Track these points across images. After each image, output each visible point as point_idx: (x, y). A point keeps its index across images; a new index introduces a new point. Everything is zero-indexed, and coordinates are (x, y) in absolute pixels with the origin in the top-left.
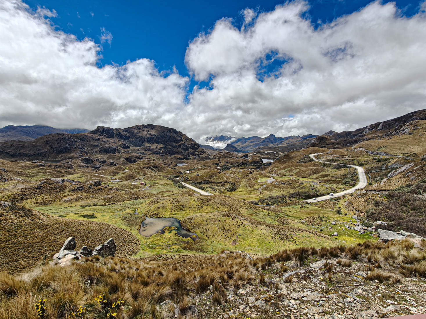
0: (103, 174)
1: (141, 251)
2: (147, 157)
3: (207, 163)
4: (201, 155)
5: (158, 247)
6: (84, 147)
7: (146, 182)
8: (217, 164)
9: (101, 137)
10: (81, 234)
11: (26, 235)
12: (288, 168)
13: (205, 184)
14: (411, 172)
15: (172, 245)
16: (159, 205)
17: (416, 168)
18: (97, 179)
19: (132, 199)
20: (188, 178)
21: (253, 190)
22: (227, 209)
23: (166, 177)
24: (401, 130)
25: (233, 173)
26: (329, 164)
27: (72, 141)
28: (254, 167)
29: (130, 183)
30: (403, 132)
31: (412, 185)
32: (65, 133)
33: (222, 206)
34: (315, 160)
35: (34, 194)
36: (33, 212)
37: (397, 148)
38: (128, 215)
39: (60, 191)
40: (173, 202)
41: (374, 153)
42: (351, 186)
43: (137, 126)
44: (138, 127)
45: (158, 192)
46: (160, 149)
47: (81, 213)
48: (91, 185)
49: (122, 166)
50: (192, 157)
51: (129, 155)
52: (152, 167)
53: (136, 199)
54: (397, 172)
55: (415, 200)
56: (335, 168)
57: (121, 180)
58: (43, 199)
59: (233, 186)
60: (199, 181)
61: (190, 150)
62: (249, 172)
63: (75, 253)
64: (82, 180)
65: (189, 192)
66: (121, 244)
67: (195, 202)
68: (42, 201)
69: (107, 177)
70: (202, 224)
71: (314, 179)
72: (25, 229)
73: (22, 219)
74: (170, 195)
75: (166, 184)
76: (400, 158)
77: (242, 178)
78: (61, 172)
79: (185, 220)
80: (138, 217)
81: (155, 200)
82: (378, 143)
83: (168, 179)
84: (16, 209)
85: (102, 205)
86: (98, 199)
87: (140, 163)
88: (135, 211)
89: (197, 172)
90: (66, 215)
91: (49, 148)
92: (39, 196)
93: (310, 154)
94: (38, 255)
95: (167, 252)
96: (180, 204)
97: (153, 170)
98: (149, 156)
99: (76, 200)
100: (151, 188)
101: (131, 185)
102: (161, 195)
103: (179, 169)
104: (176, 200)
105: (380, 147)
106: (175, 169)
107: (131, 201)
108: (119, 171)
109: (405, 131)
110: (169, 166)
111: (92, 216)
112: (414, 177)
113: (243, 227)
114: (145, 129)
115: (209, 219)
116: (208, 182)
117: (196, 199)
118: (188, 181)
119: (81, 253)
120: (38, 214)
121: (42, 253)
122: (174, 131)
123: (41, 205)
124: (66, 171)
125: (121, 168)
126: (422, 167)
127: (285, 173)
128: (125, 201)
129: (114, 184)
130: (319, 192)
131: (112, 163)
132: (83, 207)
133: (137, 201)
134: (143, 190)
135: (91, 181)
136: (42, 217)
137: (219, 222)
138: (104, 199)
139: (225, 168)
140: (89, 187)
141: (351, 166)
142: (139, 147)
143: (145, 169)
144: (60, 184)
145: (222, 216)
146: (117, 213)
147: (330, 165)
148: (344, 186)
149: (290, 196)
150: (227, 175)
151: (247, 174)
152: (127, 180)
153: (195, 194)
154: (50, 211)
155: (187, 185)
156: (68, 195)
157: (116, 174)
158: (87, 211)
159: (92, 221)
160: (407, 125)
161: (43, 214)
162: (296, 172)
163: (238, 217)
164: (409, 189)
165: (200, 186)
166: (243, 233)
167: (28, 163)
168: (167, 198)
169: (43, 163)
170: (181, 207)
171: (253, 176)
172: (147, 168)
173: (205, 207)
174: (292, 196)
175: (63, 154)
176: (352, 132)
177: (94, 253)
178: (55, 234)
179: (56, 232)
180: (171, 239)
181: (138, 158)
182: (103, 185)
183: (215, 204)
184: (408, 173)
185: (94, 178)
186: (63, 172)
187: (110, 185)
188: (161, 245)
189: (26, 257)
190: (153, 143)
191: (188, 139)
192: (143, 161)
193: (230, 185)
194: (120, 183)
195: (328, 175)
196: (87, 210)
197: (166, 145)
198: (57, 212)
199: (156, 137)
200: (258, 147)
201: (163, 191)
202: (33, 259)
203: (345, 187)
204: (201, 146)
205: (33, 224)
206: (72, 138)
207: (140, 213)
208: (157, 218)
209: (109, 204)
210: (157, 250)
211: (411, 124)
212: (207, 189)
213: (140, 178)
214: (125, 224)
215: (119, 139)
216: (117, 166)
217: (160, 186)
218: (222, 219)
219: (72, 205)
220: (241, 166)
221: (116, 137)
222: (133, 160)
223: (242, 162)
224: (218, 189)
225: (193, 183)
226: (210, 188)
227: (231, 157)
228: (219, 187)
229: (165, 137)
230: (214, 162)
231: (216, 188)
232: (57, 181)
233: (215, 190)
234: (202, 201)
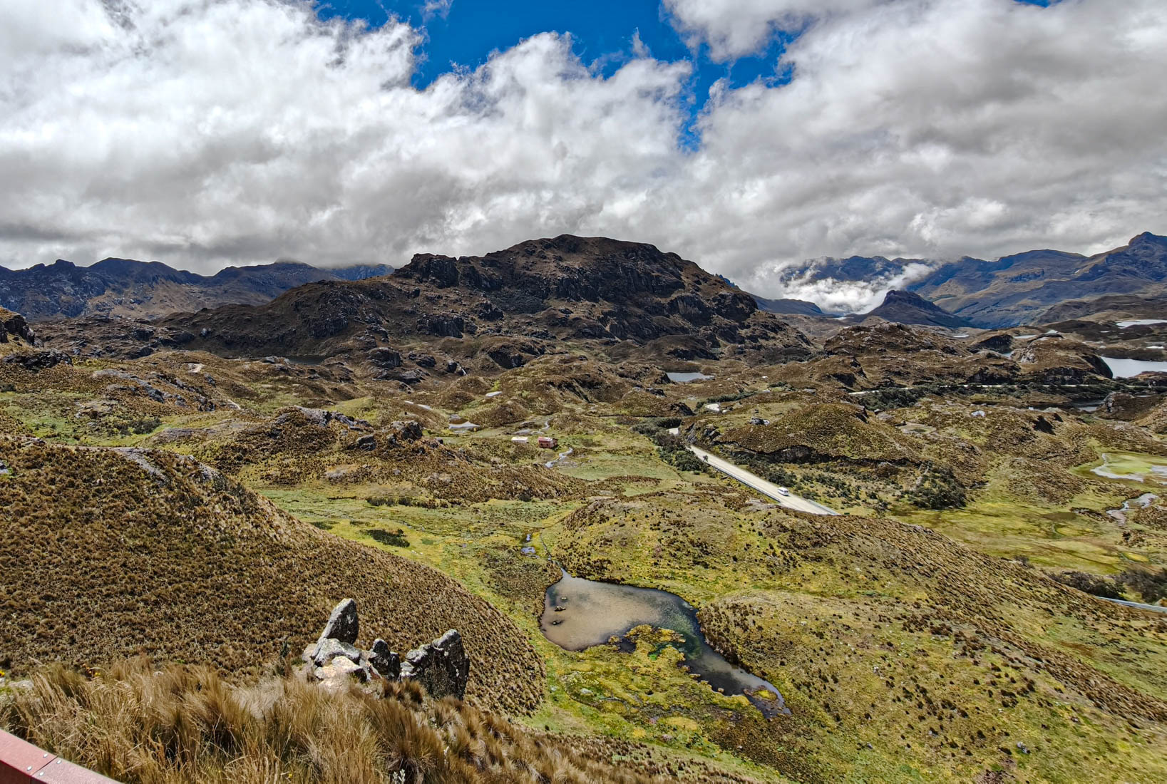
0: (427, 402)
1: (549, 706)
2: (558, 348)
3: (798, 372)
4: (767, 338)
5: (610, 706)
6: (381, 318)
7: (558, 436)
8: (849, 380)
9: (422, 287)
10: (368, 595)
11: (241, 569)
13: (794, 461)
15: (669, 711)
16: (606, 529)
18: (411, 418)
19: (513, 496)
20: (717, 434)
21: (1072, 516)
22: (925, 596)
23: (629, 422)
25: (937, 421)
27: (352, 302)
28: (1058, 399)
29: (505, 437)
32: (337, 279)
33: (893, 573)
35: (263, 450)
36: (260, 501)
38: (500, 552)
39: (321, 446)
40: (664, 526)
43: (524, 244)
44: (527, 248)
45: (602, 479)
46: (603, 320)
47: (367, 524)
48: (395, 436)
49: (481, 379)
50: (725, 348)
51: (500, 341)
52: (575, 384)
53: (526, 497)
57: (479, 423)
58: (283, 467)
59: (946, 487)
60: (767, 447)
61: (718, 319)
62: (1030, 419)
63: (355, 655)
64: (373, 417)
65: (725, 490)
66: (482, 660)
67: (754, 539)
68: (279, 473)
69: (438, 411)
70: (800, 647)
72: (240, 550)
73: (236, 519)
74: (648, 495)
75: (631, 448)
77: (989, 447)
78: (323, 392)
79: (717, 609)
80: (535, 567)
81: (591, 507)
83: (636, 429)
84: (226, 489)
85: (425, 506)
86: (412, 481)
87: (536, 368)
88: (524, 540)
89: (752, 410)
90: (332, 522)
91: (300, 322)
92: (274, 456)
94: (264, 636)
95: (650, 736)
96: (691, 536)
97: (579, 394)
98: (564, 343)
99: (357, 479)
100: (575, 461)
101: (510, 444)
102: (614, 491)
103: (675, 394)
104: (673, 517)
106: (660, 392)
107: (511, 502)
108: (472, 395)
110: (638, 383)
111: (396, 539)
113: (1036, 708)
114: (550, 254)
115: (831, 627)
116: (809, 457)
117: (759, 525)
118: (716, 443)
119: (371, 660)
120: (269, 510)
121: (271, 632)
122: (648, 252)
123: (276, 485)
124: (335, 389)
125: (477, 382)
128: (492, 501)
129: (458, 436)
131: (452, 368)
132: (374, 503)
133: (530, 505)
134: (549, 464)
135: (395, 423)
136: (277, 520)
137: (890, 655)
138: (430, 486)
139: (886, 398)
140: (391, 442)
142: (533, 312)
143: (553, 389)
144: (321, 427)
145: (899, 625)
146: (467, 539)
150: (904, 430)
151: (1020, 431)
152: (496, 427)
153: (751, 500)
154: (295, 506)
155: (714, 461)
156: (338, 462)
157: (463, 402)
158: (384, 520)
159: (396, 554)
161: (280, 512)
163: (1000, 646)
165: (774, 468)
166: (1045, 745)
167: (258, 365)
168: (638, 505)
169: (286, 363)
170: (697, 551)
171: (1057, 444)
172: (560, 387)
173: (807, 568)
175: (331, 339)
177: (406, 670)
178: (304, 581)
179: (307, 573)
180: (662, 682)
181: (530, 350)
182: (426, 437)
183: (855, 559)
185: (402, 414)
186: (327, 388)
187: (447, 441)
188: (623, 701)
189: (239, 634)
190: (578, 300)
191: (705, 280)
192: (546, 362)
193: (925, 478)
194: (475, 435)
196: (384, 517)
197: (622, 303)
198: (311, 512)
199: (587, 278)
201: (621, 478)
202: (253, 645)
204: (765, 302)
205: (256, 539)
206: (353, 293)
207: (540, 553)
208: (602, 581)
209: (444, 506)
210: (608, 717)
212: (807, 487)
213: (538, 419)
214: (493, 585)
215: (473, 288)
216: (467, 377)
217: (609, 456)
218: (907, 641)
219: (347, 494)
220: (979, 390)
221: (464, 283)
222: (514, 357)
223: (981, 373)
224: (863, 490)
225: (742, 453)
226: (822, 480)
227: (917, 350)
228: (870, 484)
229: (618, 277)
230: (831, 370)
231: (854, 484)
232: (314, 416)
233: (847, 495)
234: (787, 535)
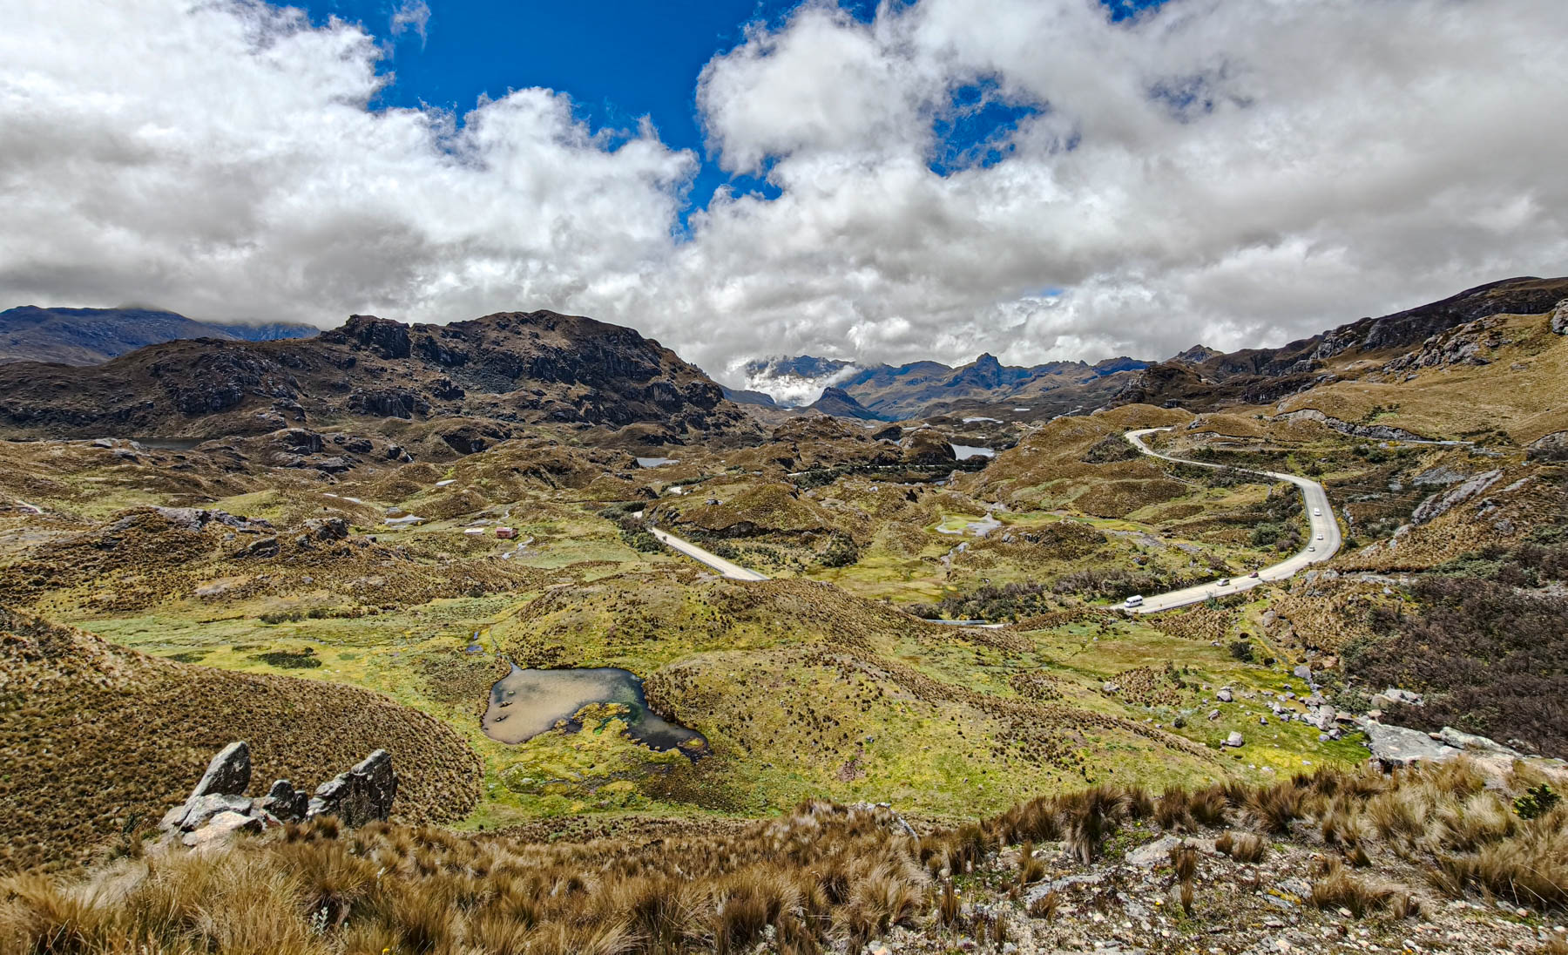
0: (357, 495)
1: (487, 804)
2: (527, 432)
3: (750, 457)
4: (729, 426)
5: (551, 788)
6: (295, 392)
7: (518, 526)
8: (788, 463)
9: (360, 356)
10: (256, 733)
11: (36, 736)
12: (1049, 480)
13: (739, 536)
14: (1496, 503)
15: (608, 778)
16: (562, 617)
17: (1513, 487)
18: (333, 515)
19: (461, 593)
20: (677, 515)
21: (920, 563)
22: (823, 638)
23: (595, 508)
24: (1446, 347)
25: (845, 496)
26: (1199, 467)
27: (252, 370)
28: (922, 476)
29: (456, 530)
30: (1454, 357)
31: (1503, 552)
32: (228, 337)
33: (802, 622)
34: (1146, 451)
35: (86, 568)
36: (77, 638)
37: (1438, 414)
38: (441, 656)
39: (190, 557)
40: (620, 606)
41: (1359, 429)
42: (1284, 553)
43: (496, 316)
44: (499, 321)
45: (563, 566)
46: (578, 404)
47: (259, 647)
48: (308, 537)
49: (432, 466)
50: (690, 433)
51: (458, 423)
52: (542, 470)
53: (476, 593)
54: (1445, 502)
55: (1517, 610)
56: (1219, 484)
57: (425, 516)
58: (122, 589)
59: (846, 548)
60: (718, 525)
61: (688, 407)
62: (904, 492)
63: (244, 805)
64: (275, 516)
65: (679, 566)
66: (411, 777)
67: (700, 608)
68: (114, 597)
69: (371, 504)
70: (728, 696)
71: (1146, 522)
72: (36, 709)
73: (28, 668)
74: (607, 579)
75: (595, 534)
76: (1450, 449)
77: (877, 515)
78: (198, 485)
79: (660, 676)
80: (481, 665)
81: (548, 596)
82: (1370, 393)
84: (12, 628)
85: (346, 616)
86: (330, 589)
87: (500, 453)
88: (472, 639)
89: (710, 492)
90: (202, 653)
91: (162, 393)
92: (105, 574)
93: (1128, 429)
94: (77, 816)
95: (588, 807)
96: (644, 613)
97: (545, 481)
98: (534, 427)
99: (245, 594)
100: (536, 551)
101: (461, 538)
102: (574, 577)
103: (642, 478)
104: (630, 597)
105: (1378, 410)
106: (629, 477)
107: (459, 599)
108: (419, 485)
109: (1460, 354)
110: (608, 468)
111: (304, 660)
112: (1507, 520)
113: (882, 708)
114: (525, 330)
115: (754, 674)
116: (752, 531)
117: (704, 594)
118: (676, 524)
119: (267, 807)
120: (95, 648)
121: (91, 808)
122: (630, 337)
123: (108, 613)
124: (218, 481)
125: (426, 470)
126: (1531, 484)
127: (1037, 499)
128: (435, 602)
129: (396, 531)
130: (1164, 573)
131: (394, 454)
132: (270, 620)
133: (481, 601)
134: (506, 556)
135: (309, 522)
136: (109, 659)
137: (792, 689)
138: (355, 592)
139: (814, 478)
140: (301, 544)
141: (1278, 475)
142: (501, 392)
143: (518, 477)
144: (192, 531)
145: (803, 664)
146: (401, 647)
147: (1203, 470)
148: (1255, 553)
149: (1060, 589)
150: (823, 505)
151: (898, 502)
152: (446, 519)
153: (701, 574)
154: (141, 637)
155: (673, 541)
156: (218, 574)
157: (406, 494)
158: (286, 640)
159: (300, 678)
160: (1465, 330)
161: (115, 649)
162: (1078, 495)
163: (865, 667)
164: (1494, 567)
165: (723, 543)
166: (883, 733)
167: (78, 448)
168: (597, 588)
169: (132, 448)
170: (649, 626)
171: (919, 510)
172: (525, 473)
173: (739, 628)
174: (1066, 589)
175: (214, 417)
176: (1275, 352)
177: (315, 808)
178: (154, 732)
179: (158, 722)
180: (605, 754)
181: (494, 434)
182: (353, 535)
183: (776, 614)
184: (1484, 505)
185: (320, 510)
186: (204, 481)
187: (382, 538)
188: (564, 780)
189: (26, 825)
190: (553, 381)
191: (681, 368)
192: (512, 447)
193: (833, 543)
194: (419, 530)
195: (1197, 509)
196: (285, 635)
197: (599, 387)
198: (169, 642)
199: (565, 359)
200: (935, 400)
201: (582, 564)
202: (55, 833)
203: (1261, 554)
204: (730, 392)
205: (68, 690)
206: (254, 358)
207: (489, 650)
208: (554, 669)
209: (373, 613)
210: (547, 799)
211: (1480, 329)
212: (746, 558)
213: (498, 509)
214: (430, 693)
215: (429, 362)
216: (413, 464)
217: (572, 542)
218: (807, 676)
219: (231, 613)
220: (876, 470)
221: (417, 356)
222: (475, 442)
223: (879, 456)
224: (789, 556)
225: (696, 531)
226: (759, 551)
227: (840, 438)
228: (794, 551)
229: (598, 360)
230: (776, 455)
231: (783, 552)
232: (182, 518)
233: (776, 560)
234: (726, 602)
